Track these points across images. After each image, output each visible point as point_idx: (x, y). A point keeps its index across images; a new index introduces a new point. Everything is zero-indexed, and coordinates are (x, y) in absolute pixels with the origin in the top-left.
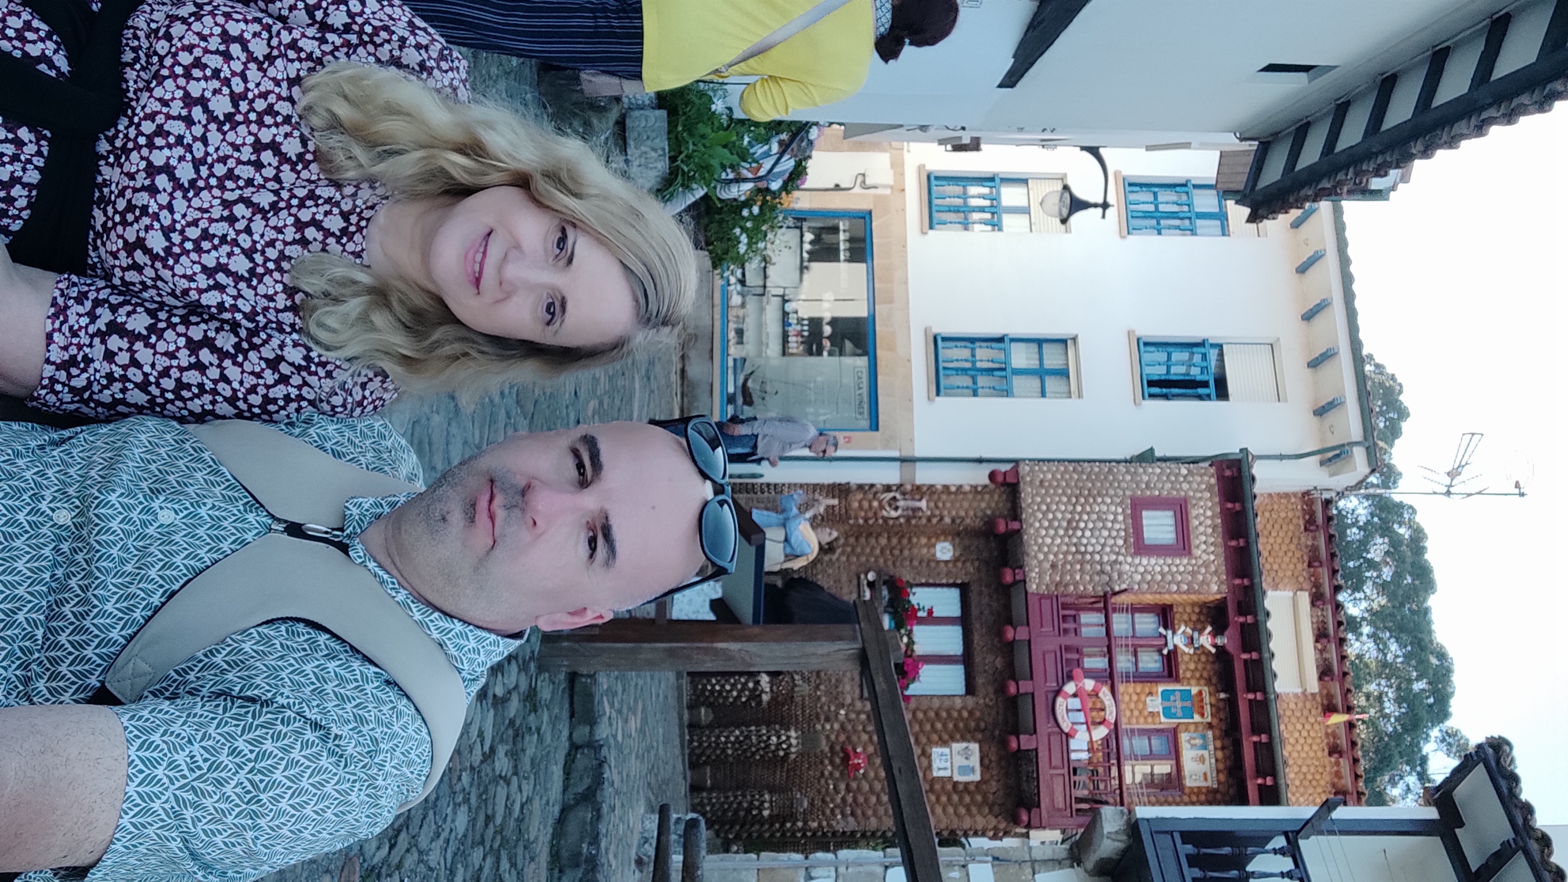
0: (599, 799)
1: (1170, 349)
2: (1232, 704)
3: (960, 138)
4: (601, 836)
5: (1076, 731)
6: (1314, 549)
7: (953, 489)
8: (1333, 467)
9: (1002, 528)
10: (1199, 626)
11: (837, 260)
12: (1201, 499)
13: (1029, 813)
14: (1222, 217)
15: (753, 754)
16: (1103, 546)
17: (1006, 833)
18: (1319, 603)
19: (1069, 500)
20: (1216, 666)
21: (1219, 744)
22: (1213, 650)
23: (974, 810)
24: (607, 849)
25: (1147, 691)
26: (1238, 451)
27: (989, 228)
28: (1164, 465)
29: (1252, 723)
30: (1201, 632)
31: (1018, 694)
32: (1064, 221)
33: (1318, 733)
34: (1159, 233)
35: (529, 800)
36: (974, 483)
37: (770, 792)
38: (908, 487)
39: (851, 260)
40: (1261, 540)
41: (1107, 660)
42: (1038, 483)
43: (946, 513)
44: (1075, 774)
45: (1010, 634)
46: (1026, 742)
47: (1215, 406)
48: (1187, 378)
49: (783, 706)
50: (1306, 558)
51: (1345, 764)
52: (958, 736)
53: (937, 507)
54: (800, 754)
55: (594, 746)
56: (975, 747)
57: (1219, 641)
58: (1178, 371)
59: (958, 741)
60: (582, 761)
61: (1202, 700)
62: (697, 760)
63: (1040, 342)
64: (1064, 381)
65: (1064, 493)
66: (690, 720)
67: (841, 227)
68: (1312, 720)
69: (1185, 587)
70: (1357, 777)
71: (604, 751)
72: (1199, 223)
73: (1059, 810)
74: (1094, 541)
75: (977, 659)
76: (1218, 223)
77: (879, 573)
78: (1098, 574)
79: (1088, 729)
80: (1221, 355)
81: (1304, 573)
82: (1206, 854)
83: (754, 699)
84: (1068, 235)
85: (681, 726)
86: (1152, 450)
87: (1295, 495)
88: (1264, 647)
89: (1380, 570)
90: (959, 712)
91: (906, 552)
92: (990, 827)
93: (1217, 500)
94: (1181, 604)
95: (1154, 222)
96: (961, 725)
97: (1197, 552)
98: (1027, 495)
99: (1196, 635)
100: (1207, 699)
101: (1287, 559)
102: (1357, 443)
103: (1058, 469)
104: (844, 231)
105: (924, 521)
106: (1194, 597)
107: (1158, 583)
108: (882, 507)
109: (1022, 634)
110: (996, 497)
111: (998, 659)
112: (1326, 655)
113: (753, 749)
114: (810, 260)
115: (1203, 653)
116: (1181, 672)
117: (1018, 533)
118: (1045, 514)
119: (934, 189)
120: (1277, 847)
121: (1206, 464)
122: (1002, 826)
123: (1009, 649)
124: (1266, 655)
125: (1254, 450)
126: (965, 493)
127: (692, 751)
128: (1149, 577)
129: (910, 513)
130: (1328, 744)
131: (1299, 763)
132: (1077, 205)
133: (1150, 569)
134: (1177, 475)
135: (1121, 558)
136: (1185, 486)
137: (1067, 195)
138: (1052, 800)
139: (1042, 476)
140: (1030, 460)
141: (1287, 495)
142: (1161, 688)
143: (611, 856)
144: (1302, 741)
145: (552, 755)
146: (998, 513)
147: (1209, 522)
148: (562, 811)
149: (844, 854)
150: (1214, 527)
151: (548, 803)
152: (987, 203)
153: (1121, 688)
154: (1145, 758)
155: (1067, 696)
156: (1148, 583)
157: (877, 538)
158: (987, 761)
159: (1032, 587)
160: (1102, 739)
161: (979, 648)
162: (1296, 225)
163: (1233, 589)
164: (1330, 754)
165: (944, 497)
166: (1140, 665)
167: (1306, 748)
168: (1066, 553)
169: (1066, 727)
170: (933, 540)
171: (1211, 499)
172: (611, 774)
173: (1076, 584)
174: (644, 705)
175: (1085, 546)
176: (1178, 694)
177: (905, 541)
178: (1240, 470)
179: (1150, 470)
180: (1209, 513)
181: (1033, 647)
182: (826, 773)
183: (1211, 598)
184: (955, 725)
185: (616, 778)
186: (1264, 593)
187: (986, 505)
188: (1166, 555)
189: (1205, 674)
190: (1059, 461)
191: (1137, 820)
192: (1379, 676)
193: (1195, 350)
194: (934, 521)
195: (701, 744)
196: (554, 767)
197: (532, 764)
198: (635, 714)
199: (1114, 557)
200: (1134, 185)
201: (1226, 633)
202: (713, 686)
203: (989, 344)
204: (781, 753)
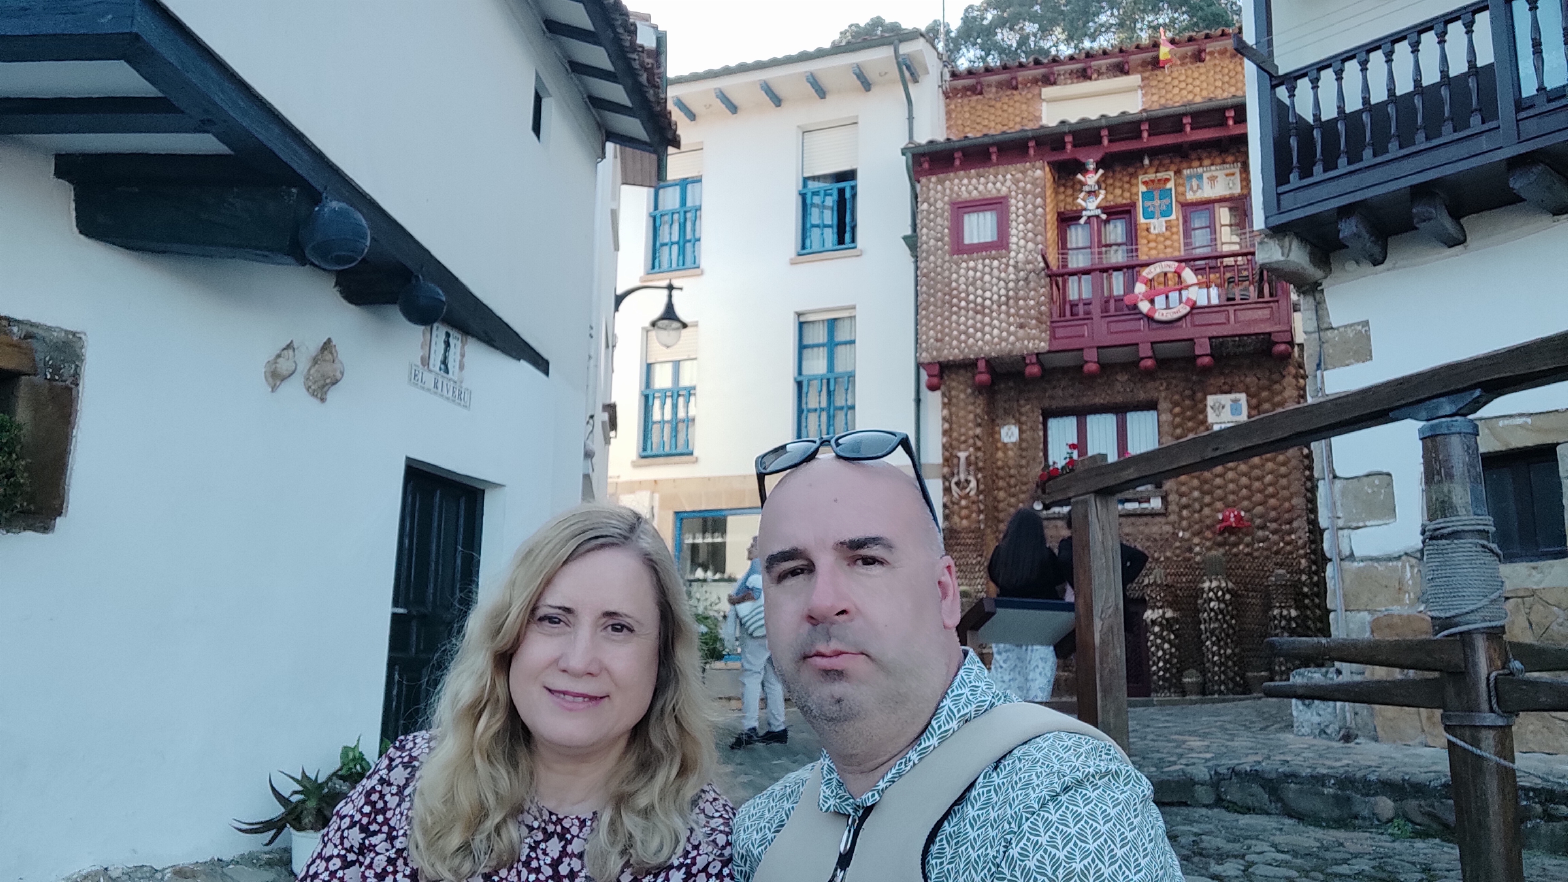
0: (1274, 775)
1: (808, 225)
2: (1155, 153)
3: (603, 423)
4: (1314, 773)
5: (1188, 299)
6: (1000, 85)
7: (947, 426)
8: (920, 71)
9: (984, 378)
10: (1078, 187)
11: (723, 545)
12: (951, 190)
13: (1277, 343)
14: (684, 184)
15: (1230, 626)
16: (999, 279)
17: (1301, 366)
18: (1052, 79)
19: (955, 313)
20: (1118, 169)
21: (1197, 163)
22: (1101, 171)
23: (1277, 399)
24: (1330, 768)
25: (1145, 233)
26: (904, 158)
27: (692, 399)
28: (919, 226)
29: (1173, 132)
30: (1083, 184)
31: (1154, 357)
32: (685, 325)
33: (1180, 72)
34: (699, 240)
35: (1274, 845)
36: (940, 406)
37: (1271, 608)
38: (946, 470)
39: (723, 531)
40: (992, 132)
41: (1115, 273)
42: (939, 344)
43: (971, 433)
44: (1233, 299)
45: (1092, 367)
46: (1203, 348)
47: (861, 182)
48: (835, 208)
49: (1177, 596)
50: (1009, 92)
51: (1210, 47)
52: (1201, 417)
53: (965, 442)
54: (1228, 577)
55: (1217, 781)
56: (1211, 400)
57: (1091, 167)
58: (830, 217)
59: (1206, 417)
60: (1233, 794)
61: (1153, 181)
62: (1240, 686)
63: (802, 347)
64: (840, 324)
65: (949, 318)
66: (1198, 694)
67: (690, 541)
68: (1169, 79)
69: (1039, 200)
70: (1223, 34)
71: (1222, 770)
72: (689, 203)
73: (1272, 314)
74: (995, 289)
75: (1120, 399)
76: (690, 187)
77: (1035, 499)
78: (1028, 284)
79: (1187, 287)
80: (815, 178)
81: (1024, 93)
82: (1298, 161)
83: (1171, 626)
84: (700, 324)
85: (1203, 702)
86: (905, 238)
87: (947, 105)
88: (1096, 124)
89: (1028, 34)
90: (1175, 416)
91: (1012, 471)
92: (1294, 381)
93: (952, 175)
94: (1057, 205)
95: (688, 245)
96: (1189, 414)
97: (1004, 191)
98: (951, 353)
99: (1086, 188)
100: (1151, 176)
101: (1011, 110)
102: (896, 51)
103: (925, 325)
104: (694, 538)
105: (980, 454)
106: (1049, 192)
107: (1036, 226)
108: (967, 496)
109: (1091, 355)
110: (954, 384)
111: (1119, 378)
112: (1104, 69)
113: (1225, 626)
114: (723, 572)
115: (1104, 181)
116: (1124, 202)
117: (989, 361)
118: (969, 337)
119: (655, 452)
120: (1287, 94)
121: (918, 187)
122: (1293, 371)
123: (1107, 369)
124: (1103, 122)
125: (904, 142)
126: (951, 414)
127: (1230, 691)
128: (1030, 235)
129: (972, 468)
130: (1192, 63)
131: (1213, 89)
132: (670, 313)
133: (1021, 234)
134: (929, 212)
135: (1012, 262)
136: (939, 204)
137: (660, 323)
138: (1262, 321)
139: (932, 340)
140: (916, 352)
141: (948, 113)
142: (1141, 220)
143: (1338, 764)
144: (1190, 87)
145: (1227, 824)
146: (970, 382)
147: (974, 181)
148: (1290, 816)
149: (1323, 522)
150: (979, 176)
151: (1281, 829)
152: (669, 401)
153: (1143, 257)
154: (1213, 231)
155: (1153, 309)
156: (1036, 235)
157: (999, 502)
158: (1226, 387)
159: (1044, 346)
160: (1196, 275)
161: (1108, 398)
162: (692, 116)
163: (1039, 156)
164: (1202, 60)
165: (955, 435)
166: (1119, 241)
167: (1197, 83)
168: (1008, 314)
169: (1184, 309)
170: (999, 445)
171: (951, 181)
172: (1247, 764)
173: (1039, 304)
174: (1176, 734)
175: (1000, 297)
176: (1147, 204)
177: (1001, 473)
178: (923, 155)
179: (924, 238)
180: (965, 181)
181: (1105, 344)
182: (1247, 550)
183: (1049, 176)
184: (1190, 419)
185: (1252, 759)
186: (1042, 127)
187: (962, 392)
188: (1008, 219)
189: (1127, 179)
190: (917, 324)
191: (1267, 228)
192: (1133, 30)
193: (809, 201)
194: (979, 444)
195: (1223, 682)
196: (1241, 822)
197: (1234, 841)
198: (1184, 742)
199: (1011, 269)
200: (654, 263)
201: (1083, 160)
202: (1159, 669)
203: (804, 395)
204: (1228, 597)
